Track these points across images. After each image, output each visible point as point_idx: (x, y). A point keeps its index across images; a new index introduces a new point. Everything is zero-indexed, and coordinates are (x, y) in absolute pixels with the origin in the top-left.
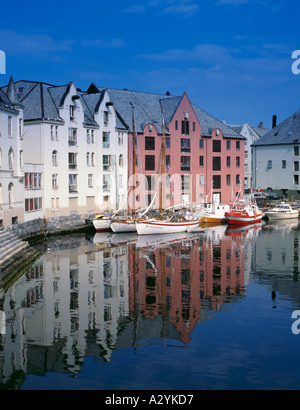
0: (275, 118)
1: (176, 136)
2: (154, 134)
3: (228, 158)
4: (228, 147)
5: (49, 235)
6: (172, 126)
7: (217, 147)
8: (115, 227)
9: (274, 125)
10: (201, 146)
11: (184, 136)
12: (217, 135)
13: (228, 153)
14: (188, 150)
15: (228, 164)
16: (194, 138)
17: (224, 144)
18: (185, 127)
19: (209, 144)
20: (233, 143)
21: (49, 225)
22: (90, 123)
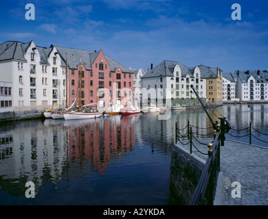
0: (152, 65)
1: (96, 71)
2: (84, 70)
3: (125, 83)
4: (125, 77)
5: (16, 120)
6: (94, 66)
7: (118, 77)
8: (54, 116)
9: (152, 68)
10: (110, 76)
11: (100, 71)
12: (119, 71)
13: (125, 80)
14: (103, 78)
15: (125, 85)
16: (106, 72)
17: (122, 75)
18: (101, 66)
19: (114, 75)
20: (127, 75)
21: (17, 115)
22: (44, 62)
